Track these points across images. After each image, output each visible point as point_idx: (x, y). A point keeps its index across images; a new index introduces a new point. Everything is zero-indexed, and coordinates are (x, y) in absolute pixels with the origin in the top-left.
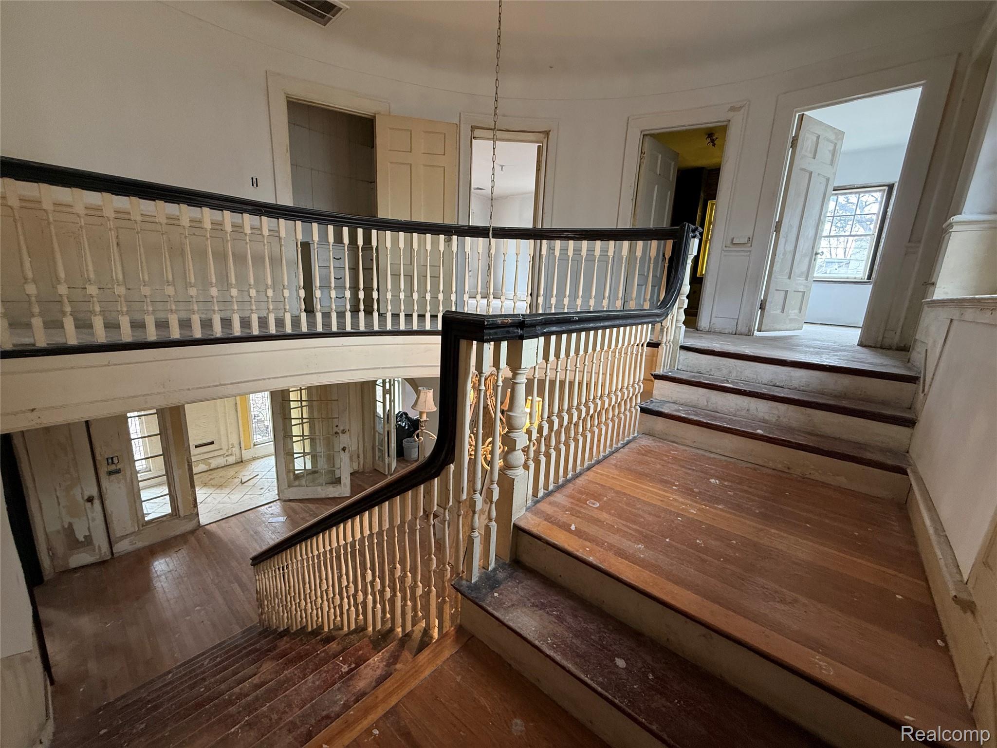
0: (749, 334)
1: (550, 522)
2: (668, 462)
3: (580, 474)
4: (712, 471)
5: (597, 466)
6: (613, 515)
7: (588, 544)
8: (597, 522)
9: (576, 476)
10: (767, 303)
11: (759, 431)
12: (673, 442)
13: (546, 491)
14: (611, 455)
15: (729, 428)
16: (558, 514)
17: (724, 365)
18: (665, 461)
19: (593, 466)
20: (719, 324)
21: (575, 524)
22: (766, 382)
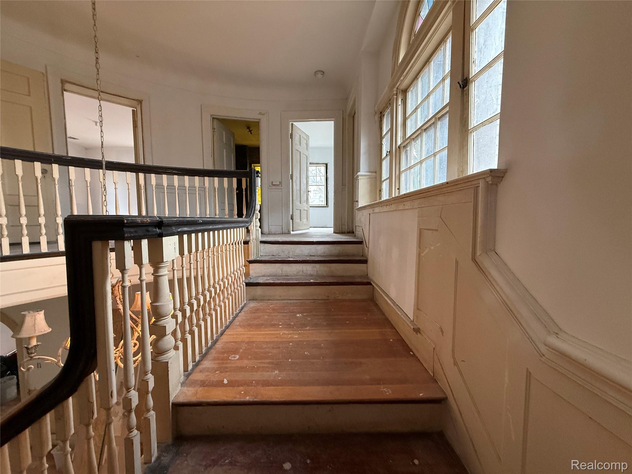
0: (289, 233)
1: (205, 386)
2: (271, 313)
3: (217, 340)
4: (296, 310)
5: (227, 330)
6: (251, 359)
7: (241, 388)
8: (242, 369)
9: (215, 343)
10: (294, 217)
11: (312, 281)
12: (269, 300)
13: (194, 363)
14: (234, 320)
15: (298, 283)
16: (209, 377)
17: (285, 249)
18: (268, 312)
19: (224, 331)
20: (273, 229)
21: (226, 378)
22: (307, 255)
